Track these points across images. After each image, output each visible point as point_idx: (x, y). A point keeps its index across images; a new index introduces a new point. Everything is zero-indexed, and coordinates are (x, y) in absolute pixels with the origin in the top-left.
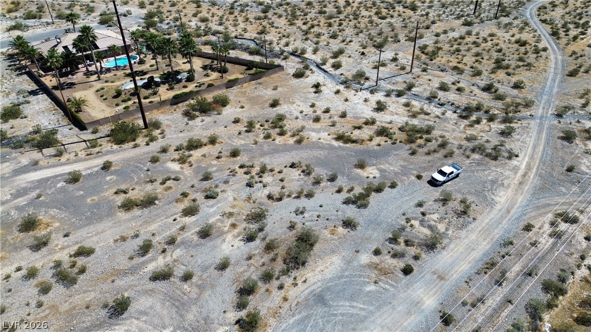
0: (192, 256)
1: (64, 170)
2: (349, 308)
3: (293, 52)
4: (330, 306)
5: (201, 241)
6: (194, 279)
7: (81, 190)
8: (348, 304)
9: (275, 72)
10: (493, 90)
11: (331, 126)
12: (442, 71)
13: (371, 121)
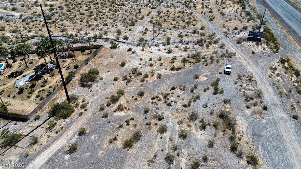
0: (193, 149)
1: (54, 149)
2: (269, 132)
3: (95, 37)
4: (263, 136)
5: (186, 140)
6: (209, 158)
7: (87, 152)
8: (266, 131)
9: (101, 49)
10: (197, 32)
11: (160, 66)
12: (170, 30)
13: (174, 58)
